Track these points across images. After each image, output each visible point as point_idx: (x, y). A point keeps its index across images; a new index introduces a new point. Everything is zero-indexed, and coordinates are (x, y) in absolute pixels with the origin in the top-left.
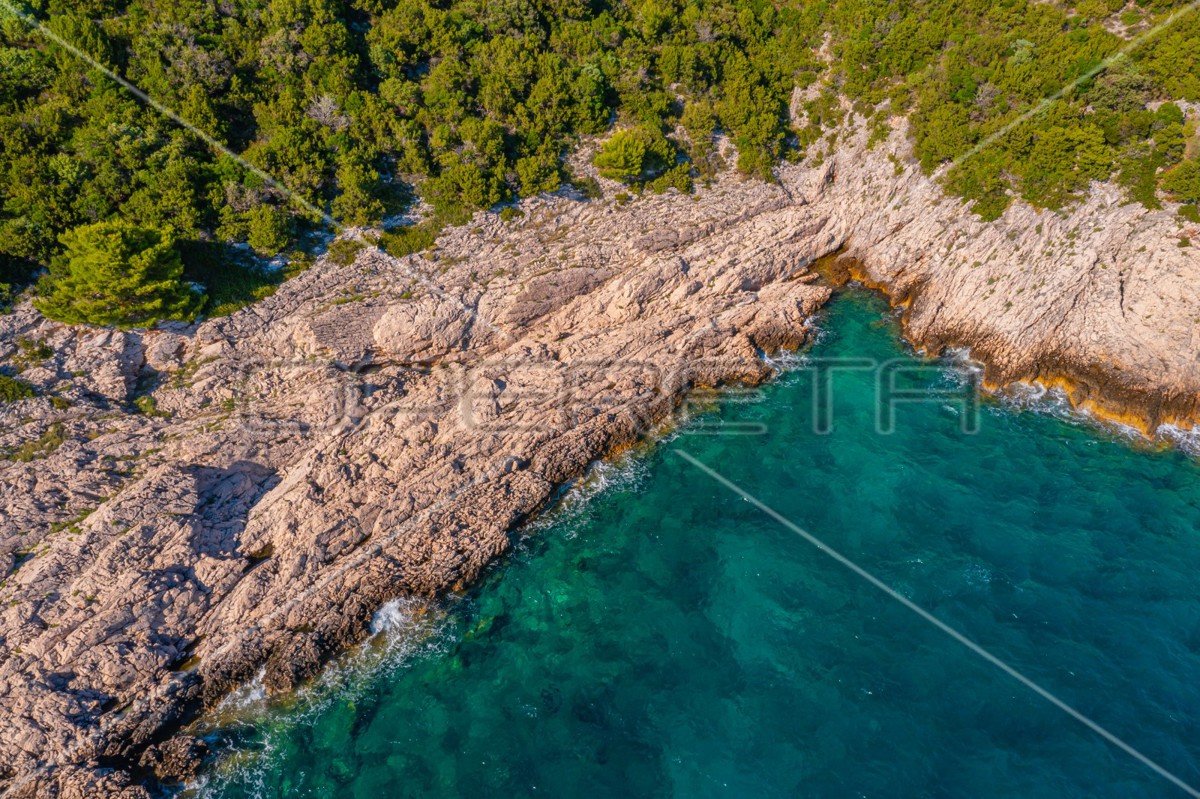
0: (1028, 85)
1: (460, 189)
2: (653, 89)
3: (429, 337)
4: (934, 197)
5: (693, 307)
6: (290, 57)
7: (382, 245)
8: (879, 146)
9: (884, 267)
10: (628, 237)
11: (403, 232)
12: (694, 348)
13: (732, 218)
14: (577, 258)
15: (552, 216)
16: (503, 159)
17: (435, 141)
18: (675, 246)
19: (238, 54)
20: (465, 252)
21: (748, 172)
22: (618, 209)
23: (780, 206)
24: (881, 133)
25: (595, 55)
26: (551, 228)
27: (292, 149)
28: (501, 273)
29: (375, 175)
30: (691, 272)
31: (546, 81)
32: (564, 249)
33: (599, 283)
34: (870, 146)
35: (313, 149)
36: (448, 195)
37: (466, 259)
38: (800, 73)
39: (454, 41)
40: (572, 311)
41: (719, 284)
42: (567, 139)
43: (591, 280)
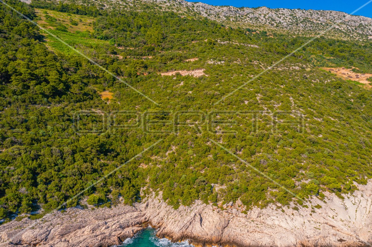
0: (183, 183)
1: (51, 206)
2: (104, 187)
3: (37, 237)
4: (166, 206)
5: (106, 231)
6: (18, 180)
7: (29, 218)
8: (157, 197)
9: (155, 222)
10: (92, 217)
11: (35, 215)
12: (103, 239)
13: (120, 213)
14: (79, 221)
15: (74, 212)
16: (64, 200)
17: (48, 196)
18: (105, 219)
19: (5, 180)
20: (50, 219)
21: (126, 204)
22: (91, 211)
23: (133, 211)
24: (157, 195)
25: (92, 181)
26: (73, 215)
27: (12, 197)
28: (59, 224)
29: (31, 202)
30: (107, 224)
31: (78, 185)
32: (76, 219)
33: (84, 227)
34: (155, 198)
35: (17, 197)
36: (48, 207)
37: (50, 221)
38: (142, 184)
39: (58, 178)
40: (75, 233)
41: (114, 227)
42: (81, 197)
43: (81, 226)
